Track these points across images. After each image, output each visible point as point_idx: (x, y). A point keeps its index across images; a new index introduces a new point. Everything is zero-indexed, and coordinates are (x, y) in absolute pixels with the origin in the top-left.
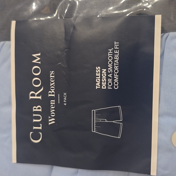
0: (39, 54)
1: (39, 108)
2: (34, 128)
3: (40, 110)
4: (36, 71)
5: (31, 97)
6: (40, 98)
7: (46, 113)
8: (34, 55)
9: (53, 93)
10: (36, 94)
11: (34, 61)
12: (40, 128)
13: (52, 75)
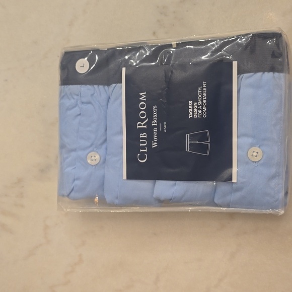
0: (145, 93)
1: (145, 135)
2: (141, 151)
3: (146, 136)
4: (143, 106)
5: (138, 127)
6: (145, 127)
7: (150, 139)
8: (141, 94)
9: (155, 123)
10: (142, 124)
11: (141, 99)
12: (146, 150)
13: (155, 109)
